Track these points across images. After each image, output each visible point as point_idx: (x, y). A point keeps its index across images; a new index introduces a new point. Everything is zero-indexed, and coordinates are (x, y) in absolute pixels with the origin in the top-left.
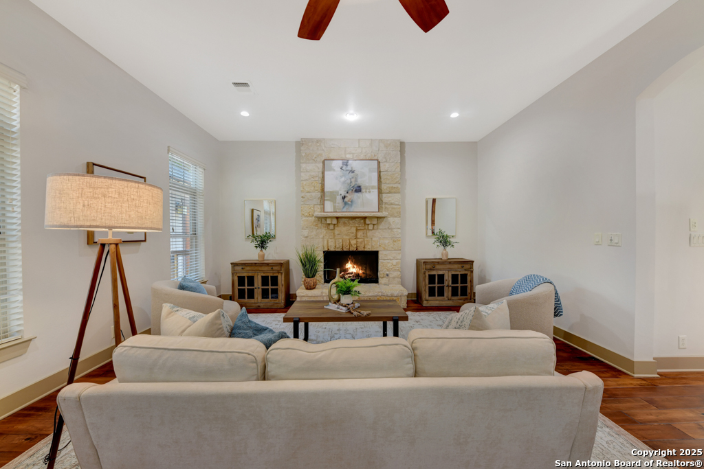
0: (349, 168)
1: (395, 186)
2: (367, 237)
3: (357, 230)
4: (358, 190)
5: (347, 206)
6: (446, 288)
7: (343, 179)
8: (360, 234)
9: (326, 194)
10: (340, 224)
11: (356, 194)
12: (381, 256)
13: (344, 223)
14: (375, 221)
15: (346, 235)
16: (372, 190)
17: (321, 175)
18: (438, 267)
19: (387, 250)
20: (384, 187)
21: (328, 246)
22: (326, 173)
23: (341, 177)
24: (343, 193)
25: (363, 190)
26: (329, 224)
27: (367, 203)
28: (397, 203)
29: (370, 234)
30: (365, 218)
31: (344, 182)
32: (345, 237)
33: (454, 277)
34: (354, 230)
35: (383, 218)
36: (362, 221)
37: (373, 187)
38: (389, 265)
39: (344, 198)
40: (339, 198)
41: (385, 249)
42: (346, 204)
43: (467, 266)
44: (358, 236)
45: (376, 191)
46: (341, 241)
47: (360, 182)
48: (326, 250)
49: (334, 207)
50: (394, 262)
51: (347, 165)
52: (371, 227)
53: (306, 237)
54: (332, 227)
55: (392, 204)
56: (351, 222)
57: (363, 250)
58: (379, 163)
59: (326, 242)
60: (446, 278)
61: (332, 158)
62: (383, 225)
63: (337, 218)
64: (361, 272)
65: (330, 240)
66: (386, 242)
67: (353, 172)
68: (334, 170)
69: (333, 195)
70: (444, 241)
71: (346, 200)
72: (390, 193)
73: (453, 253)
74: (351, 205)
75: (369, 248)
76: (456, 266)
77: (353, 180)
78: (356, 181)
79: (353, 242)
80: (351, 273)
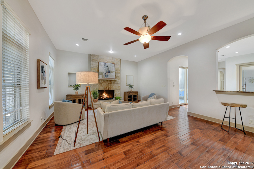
0: (106, 65)
1: (119, 71)
2: (111, 86)
3: (109, 84)
4: (109, 72)
5: (106, 77)
6: (132, 99)
7: (105, 68)
8: (109, 85)
9: (100, 73)
10: (103, 82)
11: (109, 73)
12: (115, 91)
13: (105, 82)
14: (114, 81)
15: (106, 85)
16: (113, 72)
17: (97, 66)
18: (130, 93)
19: (117, 89)
20: (116, 71)
21: (100, 89)
22: (100, 66)
23: (104, 68)
24: (105, 73)
25: (111, 72)
26: (100, 82)
27: (112, 76)
28: (119, 76)
29: (112, 85)
30: (111, 80)
31: (105, 69)
32: (105, 86)
33: (134, 96)
34: (108, 84)
35: (116, 80)
36: (110, 81)
37: (113, 71)
38: (117, 94)
39: (105, 74)
40: (104, 74)
41: (116, 89)
42: (106, 76)
43: (137, 93)
44: (109, 86)
45: (114, 73)
46: (104, 87)
47: (110, 70)
48: (99, 90)
49: (102, 77)
50: (119, 93)
51: (106, 64)
52: (112, 83)
53: (93, 86)
54: (101, 83)
55: (118, 76)
56: (107, 81)
57: (110, 89)
58: (115, 64)
59: (99, 87)
60: (132, 96)
61: (101, 61)
62: (116, 82)
63: (103, 80)
64: (108, 97)
65: (100, 87)
66: (117, 87)
67: (108, 67)
68: (102, 65)
69: (102, 73)
70: (131, 87)
71: (106, 75)
72: (118, 73)
73: (133, 90)
74: (107, 76)
75: (112, 89)
76: (134, 93)
77: (108, 69)
78: (109, 69)
79: (107, 87)
80: (105, 97)
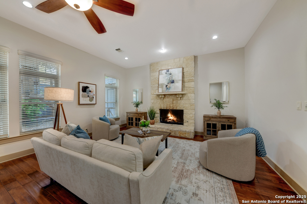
0: (169, 73)
1: (192, 78)
2: (178, 103)
3: (173, 100)
4: (173, 82)
5: (168, 90)
6: (217, 131)
7: (166, 78)
8: (174, 102)
9: (160, 85)
10: (166, 98)
11: (172, 84)
12: (184, 112)
13: (168, 97)
14: (181, 96)
15: (169, 102)
16: (179, 82)
17: (158, 77)
18: (212, 119)
19: (187, 109)
20: (186, 79)
21: (161, 107)
22: (160, 76)
23: (166, 77)
24: (166, 84)
25: (175, 82)
26: (161, 97)
27: (177, 88)
28: (192, 87)
29: (179, 102)
30: (176, 95)
31: (167, 79)
32: (168, 103)
33: (223, 126)
34: (172, 100)
35: (186, 94)
36: (175, 96)
37: (179, 80)
38: (188, 117)
39: (167, 86)
40: (164, 86)
41: (186, 109)
42: (167, 88)
43: (232, 120)
44: (174, 103)
45: (181, 82)
46: (166, 105)
47: (174, 78)
48: (160, 108)
49: (162, 90)
50: (191, 115)
51: (168, 71)
52: (179, 99)
53: (153, 103)
54: (162, 99)
55: (189, 87)
56: (170, 96)
57: (175, 109)
58: (183, 68)
59: (160, 105)
60: (217, 125)
61: (163, 69)
62: (185, 98)
63: (164, 95)
64: (175, 119)
65: (162, 105)
66: (187, 105)
67: (171, 74)
68: (163, 74)
69: (162, 85)
70: (219, 105)
71: (167, 87)
72: (189, 82)
74: (169, 89)
75: (178, 108)
76: (224, 120)
77: (171, 78)
78: (172, 78)
79: (171, 105)
80: (170, 119)
